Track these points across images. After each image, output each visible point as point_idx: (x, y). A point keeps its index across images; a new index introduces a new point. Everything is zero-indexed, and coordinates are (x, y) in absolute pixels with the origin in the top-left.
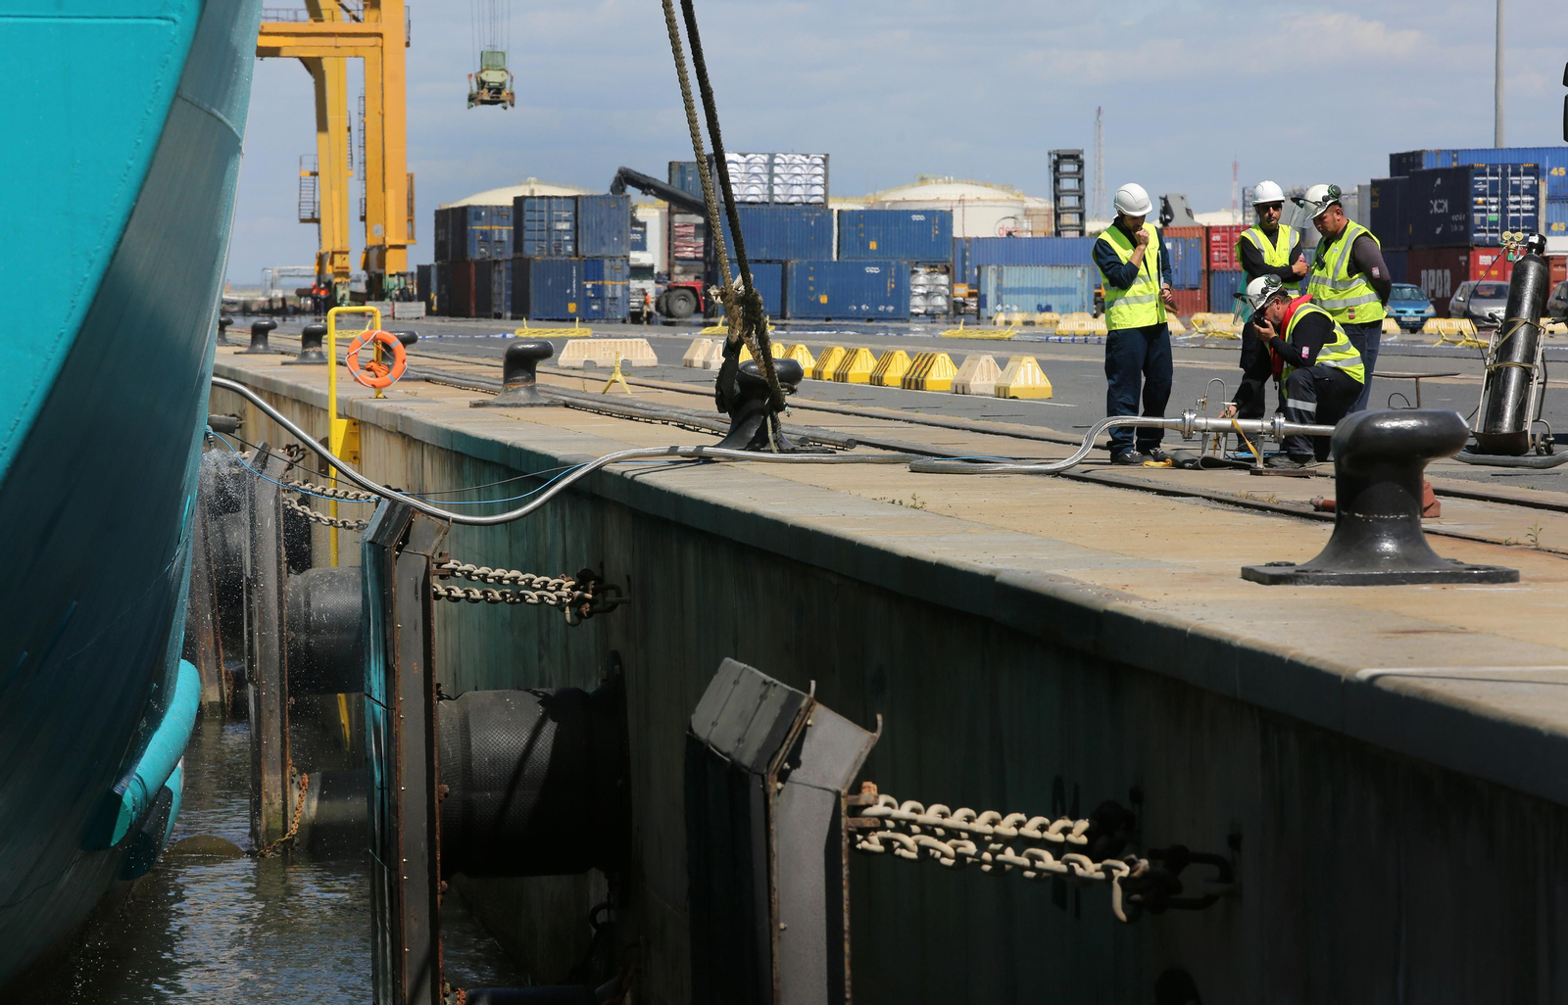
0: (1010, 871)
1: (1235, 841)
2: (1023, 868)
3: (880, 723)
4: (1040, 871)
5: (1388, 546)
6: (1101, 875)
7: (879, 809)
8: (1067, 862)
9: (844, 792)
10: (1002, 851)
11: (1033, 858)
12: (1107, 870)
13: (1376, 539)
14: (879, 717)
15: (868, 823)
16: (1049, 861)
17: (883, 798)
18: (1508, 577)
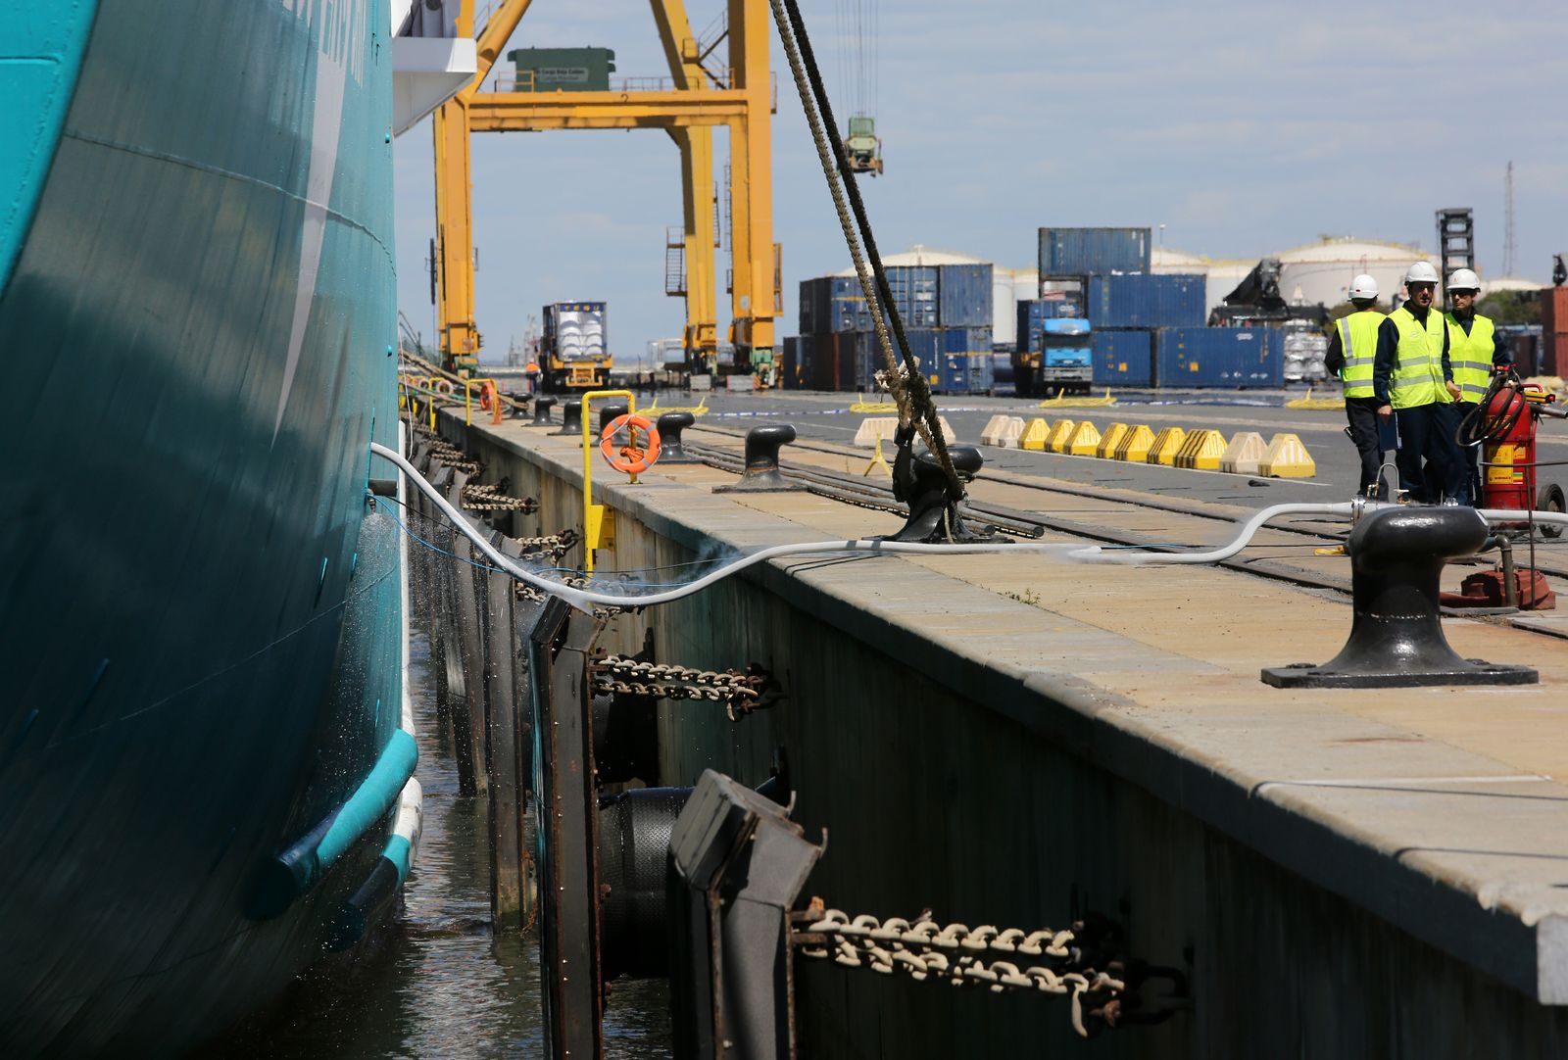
0: (978, 984)
1: (1189, 954)
2: (990, 982)
3: (825, 837)
4: (1006, 985)
5: (1405, 648)
6: (1063, 989)
7: (827, 923)
8: (1032, 976)
9: (788, 907)
10: (971, 965)
11: (1000, 972)
12: (1070, 984)
13: (1393, 640)
14: (825, 831)
15: (813, 939)
16: (1015, 975)
17: (831, 914)
18: (1527, 677)
